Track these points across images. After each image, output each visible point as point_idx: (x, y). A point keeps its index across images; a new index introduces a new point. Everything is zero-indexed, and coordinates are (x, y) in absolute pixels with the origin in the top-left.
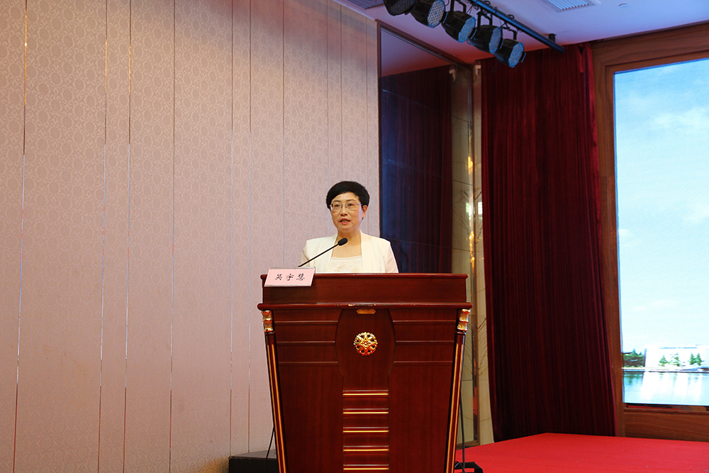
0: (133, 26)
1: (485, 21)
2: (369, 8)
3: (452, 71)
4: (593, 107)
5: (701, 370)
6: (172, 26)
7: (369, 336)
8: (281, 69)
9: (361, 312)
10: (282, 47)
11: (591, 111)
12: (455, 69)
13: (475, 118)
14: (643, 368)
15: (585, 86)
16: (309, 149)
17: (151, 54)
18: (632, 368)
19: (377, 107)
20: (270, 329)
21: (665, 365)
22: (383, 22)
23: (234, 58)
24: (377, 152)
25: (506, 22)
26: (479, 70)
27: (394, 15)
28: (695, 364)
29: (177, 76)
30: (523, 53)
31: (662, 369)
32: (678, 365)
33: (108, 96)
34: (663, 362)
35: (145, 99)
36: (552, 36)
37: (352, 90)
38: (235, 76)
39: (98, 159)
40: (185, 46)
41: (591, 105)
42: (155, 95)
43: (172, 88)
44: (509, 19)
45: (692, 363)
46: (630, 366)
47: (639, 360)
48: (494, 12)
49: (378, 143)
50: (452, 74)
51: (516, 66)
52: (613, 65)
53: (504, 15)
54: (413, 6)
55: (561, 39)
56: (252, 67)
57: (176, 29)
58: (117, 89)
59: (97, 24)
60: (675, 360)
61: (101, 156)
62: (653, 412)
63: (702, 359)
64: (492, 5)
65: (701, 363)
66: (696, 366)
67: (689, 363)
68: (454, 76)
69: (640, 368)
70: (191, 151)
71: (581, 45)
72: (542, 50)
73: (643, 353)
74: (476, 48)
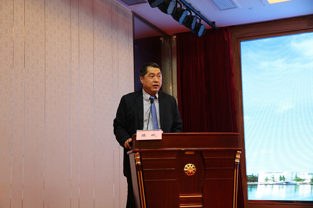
0: (26, 6)
1: (189, 14)
2: (130, 5)
3: (161, 39)
4: (232, 57)
5: (285, 183)
6: (44, 8)
7: (192, 166)
8: (92, 33)
9: (186, 153)
10: (92, 21)
11: (231, 59)
12: (163, 38)
13: (173, 62)
14: (257, 183)
15: (228, 47)
16: (104, 74)
17: (34, 22)
18: (252, 183)
19: (133, 54)
20: (139, 163)
21: (268, 181)
22: (135, 13)
23: (72, 26)
24: (133, 77)
25: (196, 14)
26: (175, 38)
27: (153, 8)
28: (282, 180)
29: (46, 33)
30: (205, 30)
31: (266, 183)
32: (274, 181)
33: (14, 42)
34: (267, 180)
35: (32, 45)
36: (214, 23)
37: (122, 45)
38: (72, 35)
39: (10, 75)
40: (49, 18)
41: (231, 56)
42: (36, 43)
43: (44, 40)
44: (198, 13)
45: (281, 180)
46: (251, 182)
47: (255, 179)
48: (192, 9)
49: (133, 72)
50: (161, 40)
51: (201, 36)
52: (240, 38)
53: (196, 11)
54: (162, 3)
55: (218, 24)
56: (80, 31)
57: (46, 9)
58: (18, 39)
59: (9, 4)
60: (272, 179)
61: (11, 73)
62: (263, 204)
63: (285, 178)
64: (192, 6)
65: (285, 180)
66: (282, 181)
67: (279, 180)
68: (163, 41)
69: (256, 183)
70: (53, 73)
71: (225, 28)
72: (210, 29)
73: (257, 176)
74: (184, 26)
